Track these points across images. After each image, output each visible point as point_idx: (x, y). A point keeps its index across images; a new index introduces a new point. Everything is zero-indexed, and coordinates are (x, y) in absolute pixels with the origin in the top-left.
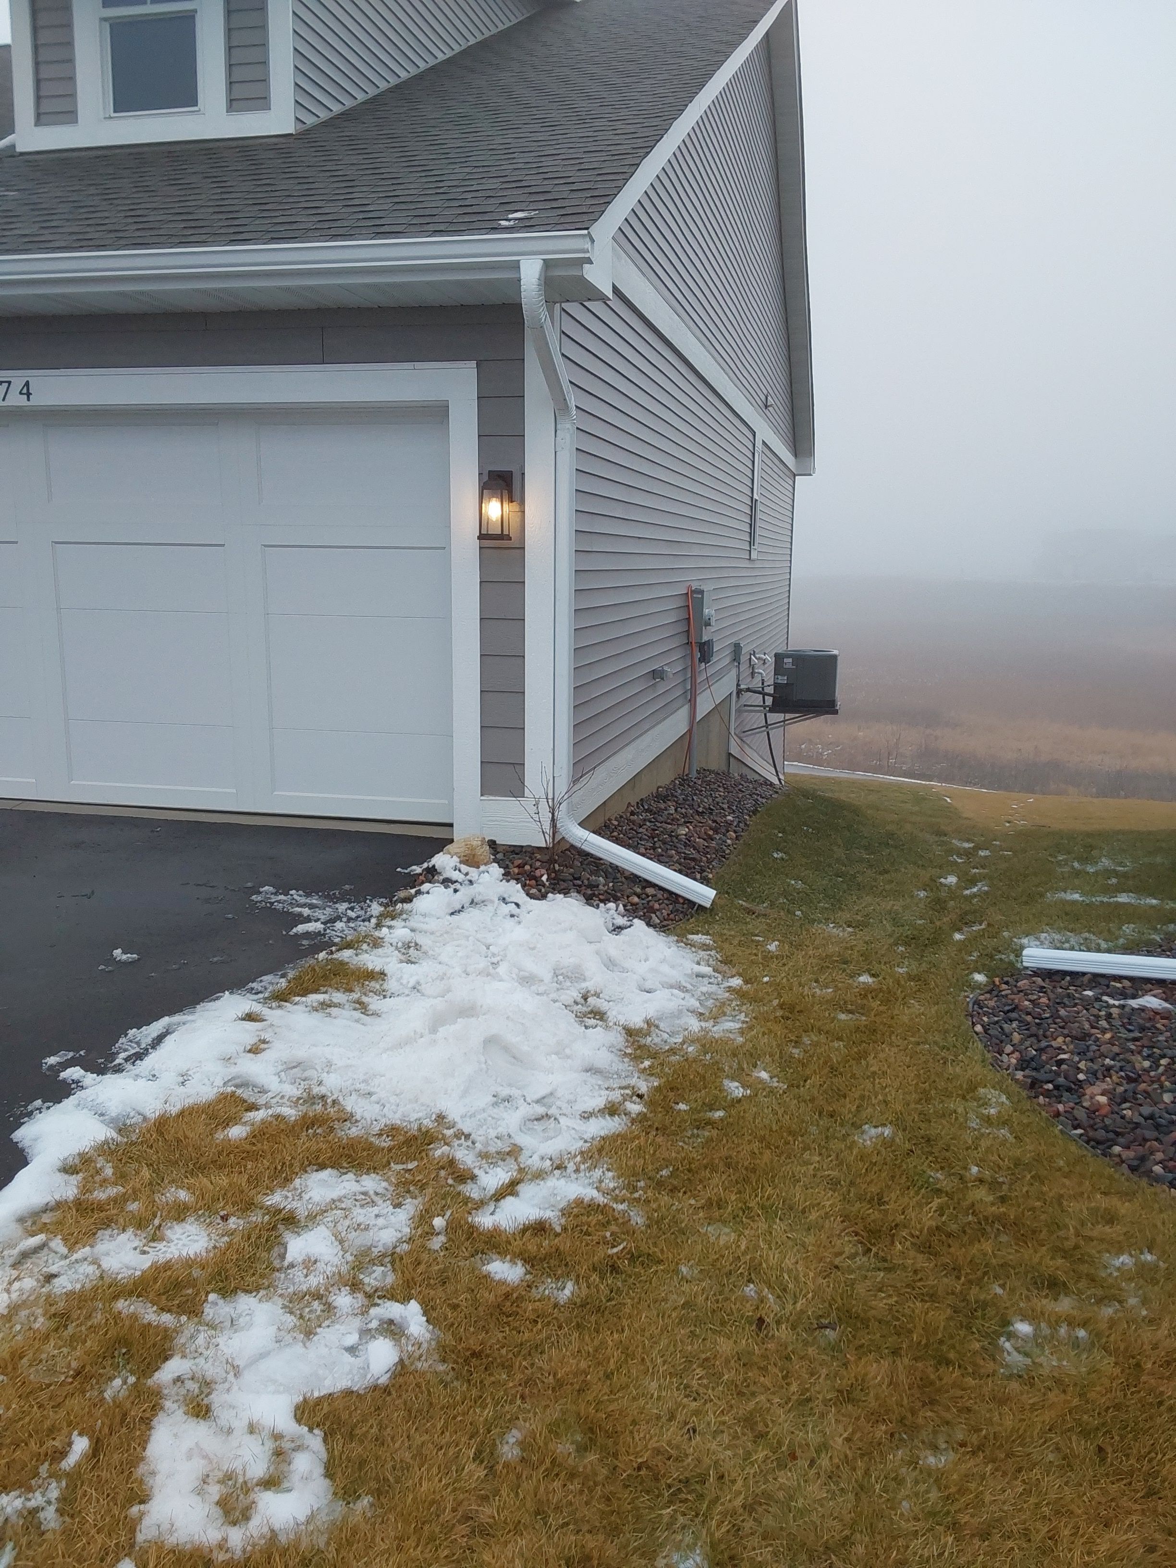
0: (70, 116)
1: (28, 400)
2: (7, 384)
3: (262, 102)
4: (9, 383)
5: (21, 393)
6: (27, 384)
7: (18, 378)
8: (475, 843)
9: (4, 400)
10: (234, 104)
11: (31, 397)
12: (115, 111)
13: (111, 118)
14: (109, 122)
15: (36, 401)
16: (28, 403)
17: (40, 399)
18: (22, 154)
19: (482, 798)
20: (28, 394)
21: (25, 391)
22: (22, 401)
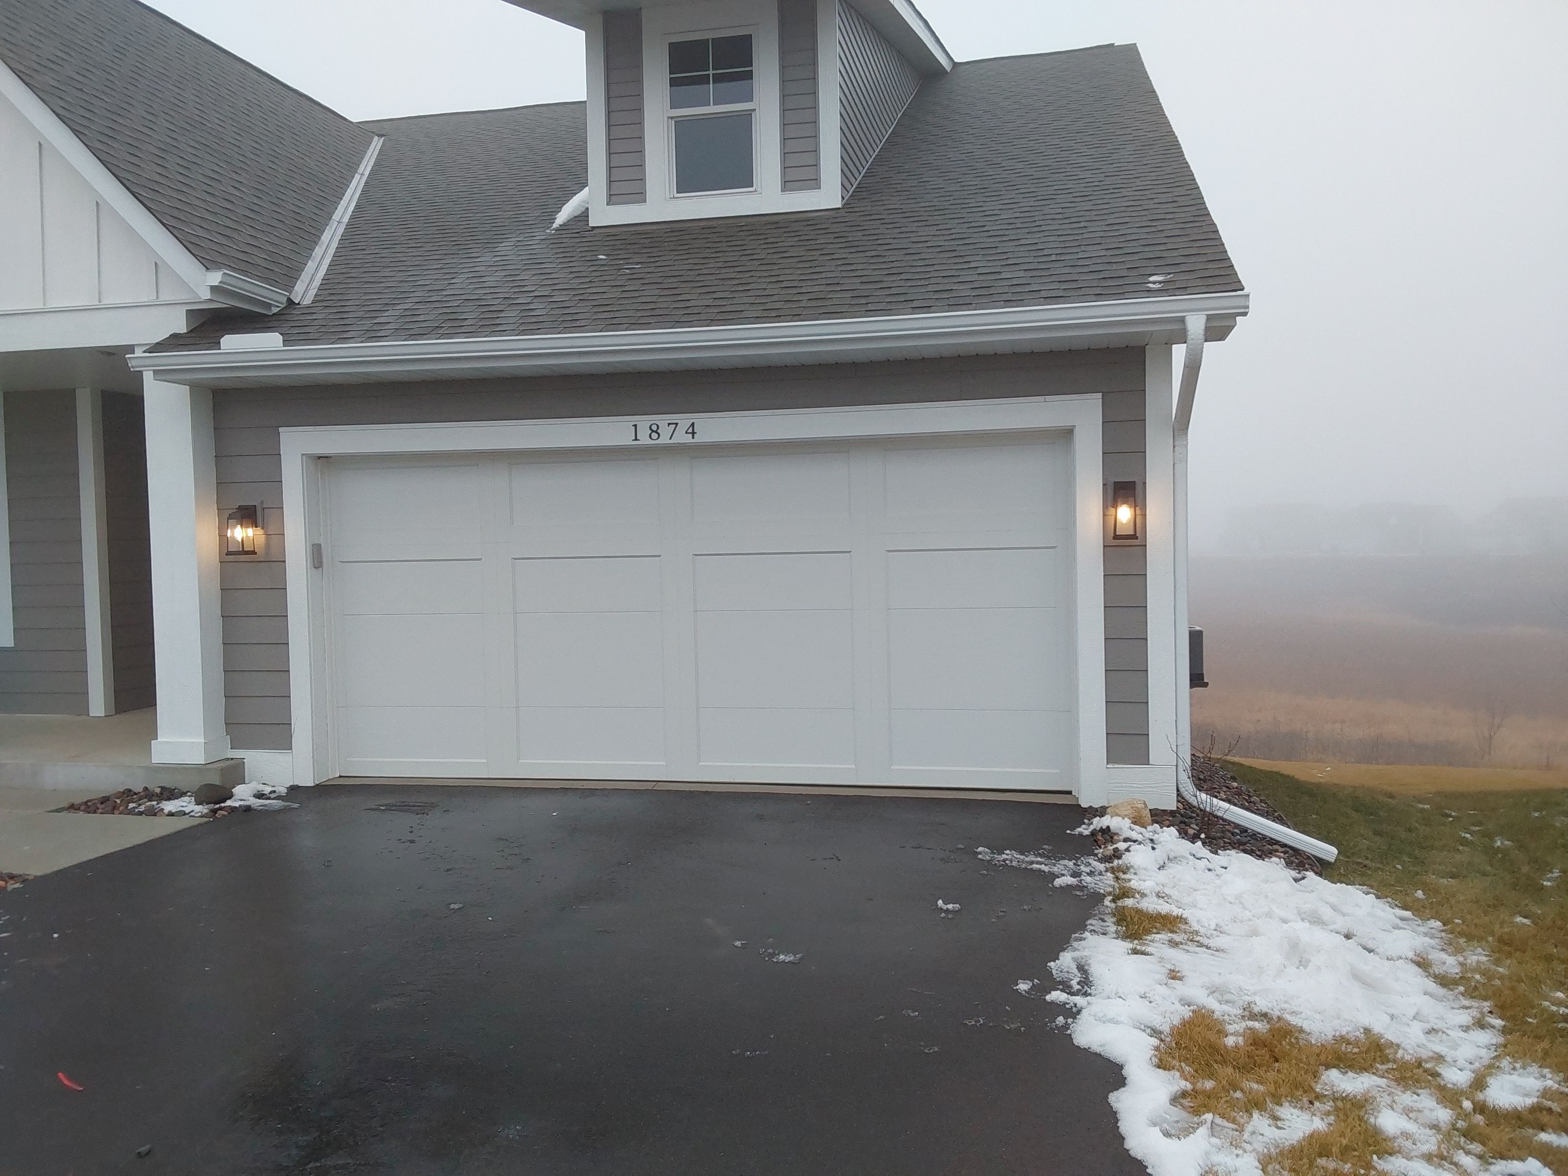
0: (639, 196)
1: (693, 438)
2: (674, 426)
3: (814, 183)
4: (677, 424)
5: (686, 433)
6: (693, 424)
7: (684, 420)
8: (1139, 806)
9: (670, 439)
10: (788, 184)
11: (695, 435)
12: (678, 192)
13: (674, 198)
14: (674, 201)
15: (698, 439)
16: (693, 441)
17: (702, 437)
18: (594, 228)
19: (1108, 766)
20: (693, 433)
21: (690, 430)
22: (688, 439)
